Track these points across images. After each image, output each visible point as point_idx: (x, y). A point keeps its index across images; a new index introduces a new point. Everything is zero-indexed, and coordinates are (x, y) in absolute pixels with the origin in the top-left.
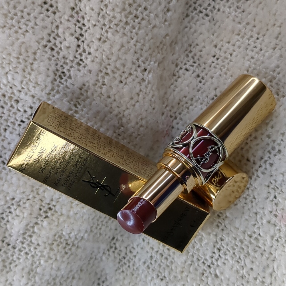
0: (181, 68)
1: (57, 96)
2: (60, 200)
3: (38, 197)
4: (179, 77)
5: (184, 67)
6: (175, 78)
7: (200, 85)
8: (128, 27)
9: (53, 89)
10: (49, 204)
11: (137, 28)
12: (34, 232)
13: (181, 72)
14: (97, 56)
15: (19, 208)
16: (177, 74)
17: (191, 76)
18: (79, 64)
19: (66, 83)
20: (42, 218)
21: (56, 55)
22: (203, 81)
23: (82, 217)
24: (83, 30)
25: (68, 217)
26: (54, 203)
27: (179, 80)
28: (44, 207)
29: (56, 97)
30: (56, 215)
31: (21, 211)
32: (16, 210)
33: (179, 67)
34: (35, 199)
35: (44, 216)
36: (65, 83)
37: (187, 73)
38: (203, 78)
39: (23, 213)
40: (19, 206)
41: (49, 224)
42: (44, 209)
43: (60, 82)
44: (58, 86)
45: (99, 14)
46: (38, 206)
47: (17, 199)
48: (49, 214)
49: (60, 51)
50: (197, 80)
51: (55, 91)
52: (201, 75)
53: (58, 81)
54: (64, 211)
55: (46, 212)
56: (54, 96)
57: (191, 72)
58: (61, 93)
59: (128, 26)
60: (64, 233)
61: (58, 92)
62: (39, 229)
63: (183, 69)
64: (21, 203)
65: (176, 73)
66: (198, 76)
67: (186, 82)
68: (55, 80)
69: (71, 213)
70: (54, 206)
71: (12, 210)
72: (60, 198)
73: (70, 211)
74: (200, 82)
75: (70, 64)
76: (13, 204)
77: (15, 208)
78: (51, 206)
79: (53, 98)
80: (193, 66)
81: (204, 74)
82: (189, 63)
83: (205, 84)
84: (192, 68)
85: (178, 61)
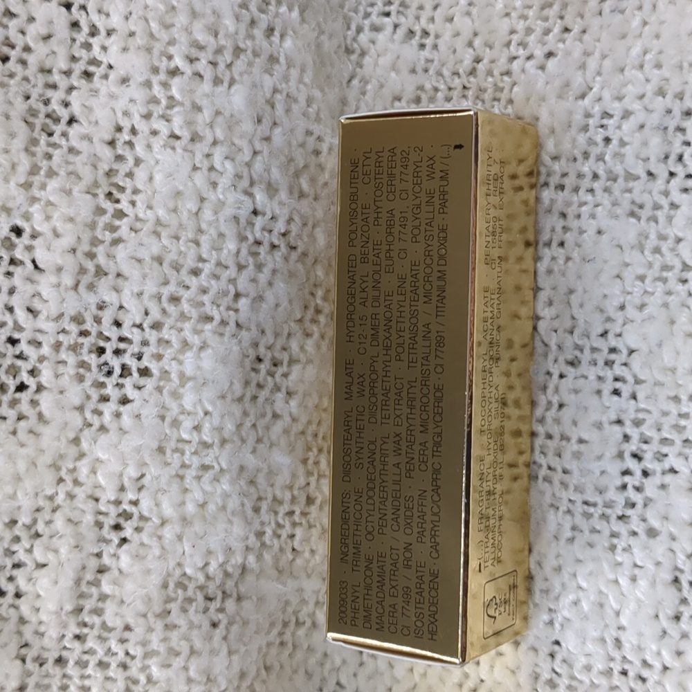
0: (359, 30)
1: (53, 184)
2: (146, 481)
3: (80, 493)
6: (354, 57)
7: (426, 53)
9: (34, 170)
10: (118, 503)
13: (363, 38)
14: (133, 28)
16: (355, 45)
18: (88, 75)
19: (68, 140)
20: (112, 549)
21: (18, 69)
22: (429, 42)
23: (224, 508)
25: (185, 521)
26: (131, 496)
27: (367, 60)
28: (106, 514)
29: (49, 188)
30: (148, 527)
31: (48, 548)
32: (30, 551)
33: (353, 27)
34: (75, 501)
35: (116, 541)
36: (63, 142)
37: (381, 37)
38: (426, 33)
39: (56, 551)
40: (38, 535)
41: (137, 557)
42: (109, 521)
44: (49, 157)
46: (89, 518)
47: (24, 519)
48: (128, 532)
49: (25, 56)
50: (412, 45)
51: (42, 173)
52: (417, 28)
53: (42, 142)
54: (168, 510)
56: (43, 187)
57: (389, 29)
58: (62, 173)
60: (189, 571)
61: (51, 173)
62: (115, 583)
63: (367, 29)
64: (40, 527)
65: (352, 45)
66: (411, 33)
67: (385, 61)
68: (35, 142)
69: (190, 508)
70: (135, 503)
71: (21, 556)
72: (143, 476)
73: (183, 503)
74: (422, 46)
75: (63, 82)
76: (17, 539)
77: (28, 546)
78: (126, 506)
79: (43, 193)
80: (388, 14)
81: (423, 21)
82: (376, 8)
83: (435, 47)
84: (386, 20)
85: (345, 10)
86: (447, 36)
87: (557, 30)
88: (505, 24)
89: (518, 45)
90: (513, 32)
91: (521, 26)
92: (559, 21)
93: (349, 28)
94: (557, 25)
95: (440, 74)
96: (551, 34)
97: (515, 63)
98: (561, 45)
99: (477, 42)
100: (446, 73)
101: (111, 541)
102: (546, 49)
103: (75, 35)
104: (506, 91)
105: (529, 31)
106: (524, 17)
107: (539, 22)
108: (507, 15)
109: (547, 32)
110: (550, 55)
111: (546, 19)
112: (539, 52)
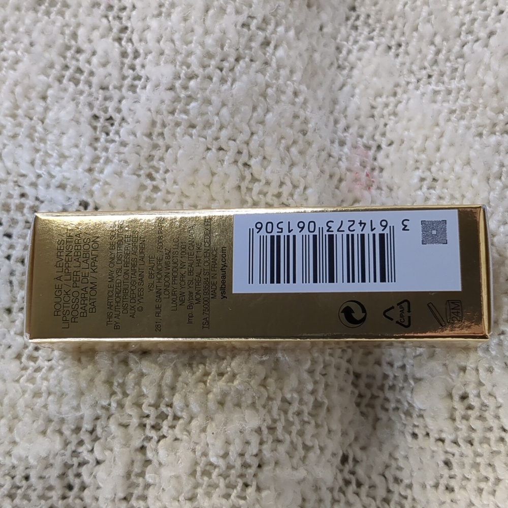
4: (352, 68)
5: (356, 47)
12: (147, 486)
15: (97, 445)
17: (375, 55)
43: (107, 141)
55: (156, 427)
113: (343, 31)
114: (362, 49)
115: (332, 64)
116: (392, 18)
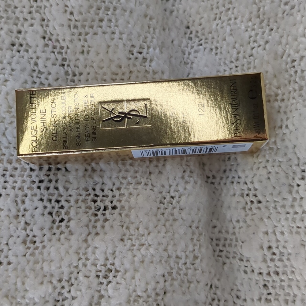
0: (189, 54)
2: (117, 254)
4: (192, 63)
5: (193, 51)
6: (189, 66)
7: (218, 56)
8: (104, 24)
10: (105, 265)
11: (113, 20)
13: (191, 57)
16: (189, 61)
17: (204, 55)
20: (104, 286)
22: (219, 51)
24: (64, 54)
25: (135, 270)
26: (111, 261)
27: (194, 65)
28: (100, 271)
30: (119, 275)
31: (77, 290)
32: (69, 292)
33: (187, 54)
34: (87, 267)
35: (106, 283)
37: (199, 55)
38: (217, 48)
40: (72, 285)
41: (115, 289)
42: (102, 275)
45: (69, 26)
46: (93, 274)
47: (65, 278)
48: (111, 278)
50: (212, 54)
52: (213, 47)
54: (127, 265)
55: (106, 277)
57: (202, 51)
59: (103, 22)
62: (107, 302)
63: (192, 53)
64: (73, 280)
65: (187, 61)
66: (212, 49)
67: (202, 63)
70: (113, 264)
71: (66, 295)
72: (115, 252)
74: (216, 54)
76: (63, 287)
77: (68, 290)
78: (109, 266)
80: (201, 45)
81: (215, 43)
82: (196, 43)
83: (221, 53)
84: (201, 47)
85: (182, 48)
86: (225, 47)
87: (267, 31)
88: (247, 35)
89: (254, 42)
90: (250, 37)
91: (253, 33)
92: (268, 27)
93: (185, 54)
94: (267, 29)
95: (225, 64)
96: (265, 34)
97: (254, 50)
98: (270, 37)
99: (237, 46)
100: (227, 62)
101: (104, 283)
102: (265, 40)
103: (68, 77)
104: (252, 63)
105: (257, 35)
106: (253, 29)
107: (260, 30)
108: (247, 30)
109: (263, 33)
110: (267, 42)
111: (262, 28)
112: (262, 43)
113: (185, 41)
114: (196, 52)
115: (181, 62)
116: (211, 33)
